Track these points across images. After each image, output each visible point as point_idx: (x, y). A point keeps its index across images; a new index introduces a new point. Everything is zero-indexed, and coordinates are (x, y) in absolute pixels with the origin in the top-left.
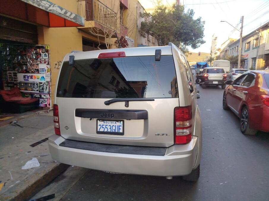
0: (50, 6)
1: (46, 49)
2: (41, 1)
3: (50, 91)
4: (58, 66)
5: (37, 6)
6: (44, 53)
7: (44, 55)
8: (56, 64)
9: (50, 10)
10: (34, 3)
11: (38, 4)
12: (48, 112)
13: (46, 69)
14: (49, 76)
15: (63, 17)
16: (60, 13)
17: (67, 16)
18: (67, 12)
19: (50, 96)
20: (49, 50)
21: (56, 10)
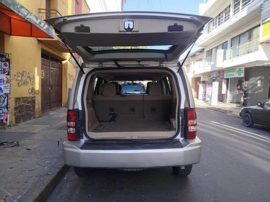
0: (28, 14)
1: (7, 57)
2: (21, 8)
3: (8, 104)
4: (17, 78)
5: (17, 12)
6: (4, 62)
7: (4, 64)
8: (15, 75)
9: (28, 18)
10: (15, 9)
11: (18, 11)
12: (6, 128)
13: (5, 79)
14: (8, 87)
15: (38, 27)
16: (36, 23)
17: (41, 27)
18: (42, 22)
19: (7, 110)
20: (11, 59)
21: (33, 19)
